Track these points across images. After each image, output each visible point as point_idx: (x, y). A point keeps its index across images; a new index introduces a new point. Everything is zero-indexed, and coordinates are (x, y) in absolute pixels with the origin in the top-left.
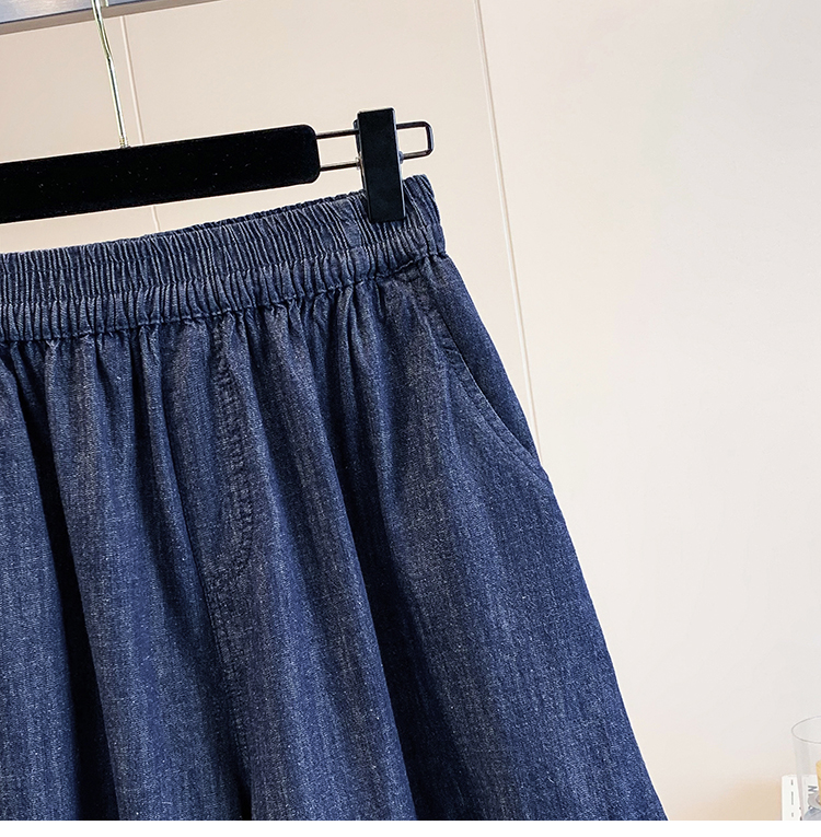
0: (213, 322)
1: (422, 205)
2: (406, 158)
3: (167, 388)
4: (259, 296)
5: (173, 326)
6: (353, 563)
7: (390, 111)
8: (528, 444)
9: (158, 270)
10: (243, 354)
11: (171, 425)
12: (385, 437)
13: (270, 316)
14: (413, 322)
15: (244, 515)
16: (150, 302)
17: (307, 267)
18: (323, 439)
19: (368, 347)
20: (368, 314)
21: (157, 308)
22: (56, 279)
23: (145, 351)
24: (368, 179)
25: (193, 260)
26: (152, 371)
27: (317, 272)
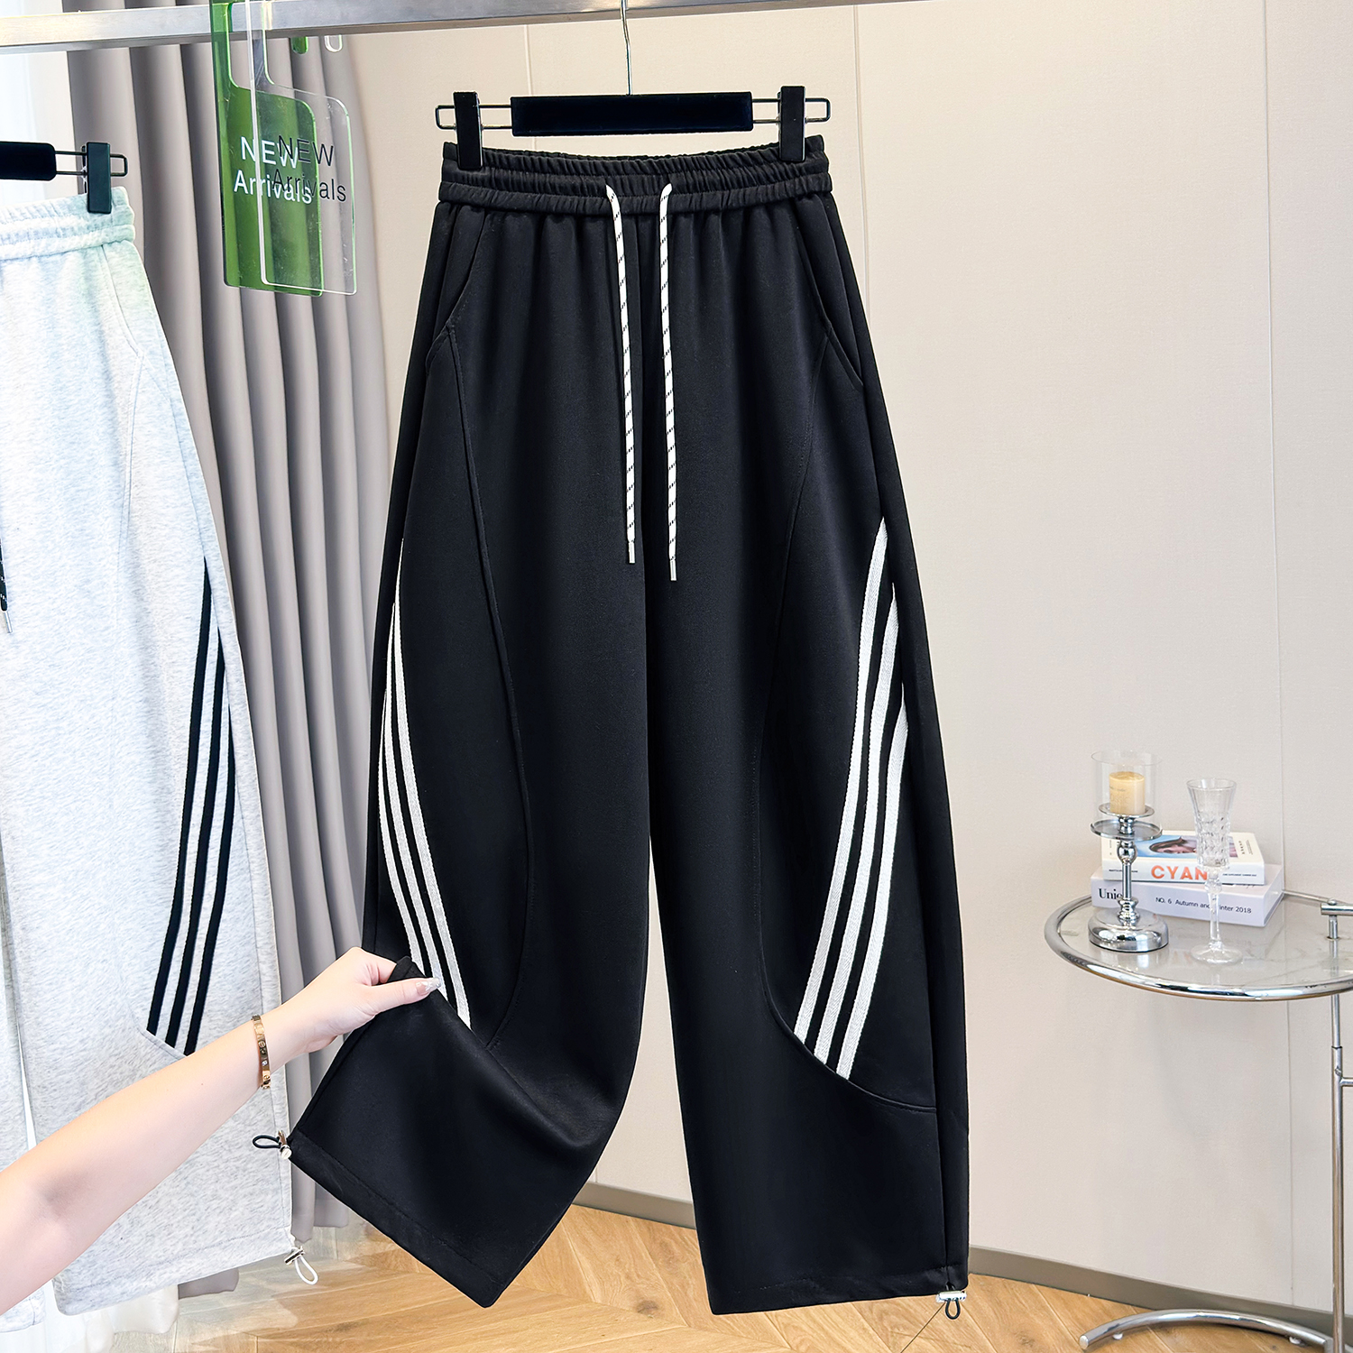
2: (811, 121)
7: (801, 89)
24: (782, 135)
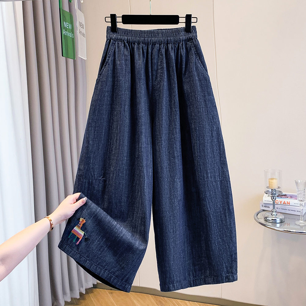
0: (160, 45)
1: (194, 30)
2: (193, 22)
3: (152, 54)
4: (167, 41)
5: (154, 44)
6: (176, 85)
7: (191, 15)
8: (207, 71)
9: (153, 35)
10: (164, 50)
11: (152, 59)
12: (184, 66)
13: (169, 45)
14: (191, 49)
15: (161, 75)
16: (151, 40)
17: (175, 38)
18: (174, 65)
19: (183, 52)
20: (184, 47)
21: (152, 41)
22: (138, 35)
23: (149, 47)
24: (186, 25)
25: (158, 35)
26: (150, 51)
27: (177, 39)
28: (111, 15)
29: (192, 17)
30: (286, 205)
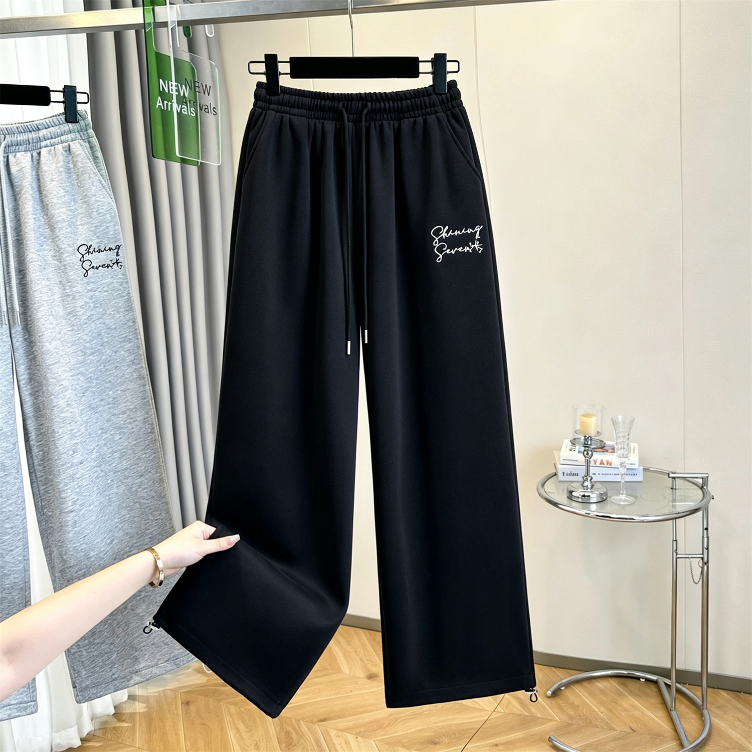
2: (450, 72)
24: (434, 80)
28: (266, 56)
29: (449, 61)
30: (606, 466)
